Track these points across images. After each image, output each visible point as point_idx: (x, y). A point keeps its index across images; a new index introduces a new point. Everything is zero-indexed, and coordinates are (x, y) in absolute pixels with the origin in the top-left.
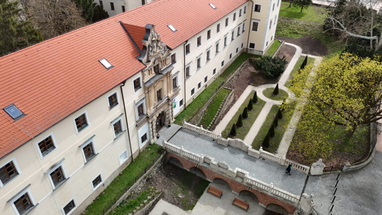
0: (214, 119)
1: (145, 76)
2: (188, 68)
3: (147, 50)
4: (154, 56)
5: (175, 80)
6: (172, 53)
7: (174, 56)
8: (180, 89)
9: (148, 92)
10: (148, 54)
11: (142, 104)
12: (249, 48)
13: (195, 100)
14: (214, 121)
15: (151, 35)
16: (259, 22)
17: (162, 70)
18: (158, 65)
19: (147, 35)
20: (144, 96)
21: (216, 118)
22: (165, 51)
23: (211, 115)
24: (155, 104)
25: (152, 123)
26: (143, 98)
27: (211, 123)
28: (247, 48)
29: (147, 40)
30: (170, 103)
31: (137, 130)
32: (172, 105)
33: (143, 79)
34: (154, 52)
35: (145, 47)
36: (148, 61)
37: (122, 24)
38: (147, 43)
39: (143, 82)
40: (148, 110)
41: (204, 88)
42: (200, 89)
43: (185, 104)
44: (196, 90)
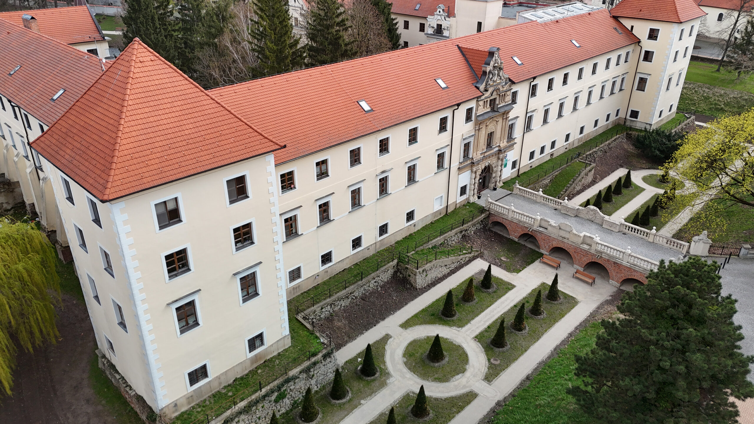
1: (480, 108)
2: (530, 118)
3: (487, 77)
4: (492, 86)
5: (511, 127)
6: (515, 88)
7: (515, 94)
8: (516, 143)
9: (479, 130)
10: (487, 82)
11: (469, 143)
12: (628, 117)
13: (533, 170)
15: (494, 59)
16: (649, 78)
17: (499, 106)
18: (495, 99)
19: (489, 59)
20: (473, 133)
22: (506, 84)
24: (483, 150)
25: (475, 173)
26: (473, 136)
28: (625, 119)
29: (489, 65)
30: (501, 156)
31: (459, 174)
32: (502, 160)
33: (477, 110)
34: (494, 81)
35: (485, 73)
36: (486, 90)
37: (459, 48)
38: (489, 68)
39: (476, 114)
40: (475, 154)
41: (549, 158)
42: (542, 155)
43: (519, 170)
44: (537, 156)
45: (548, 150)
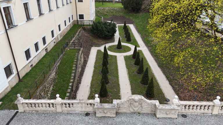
0: (71, 84)
12: (78, 19)
13: (34, 69)
14: (72, 86)
21: (73, 82)
23: (64, 81)
27: (69, 90)
41: (44, 53)
42: (38, 52)
43: (18, 74)
44: (33, 53)
45: (41, 46)
